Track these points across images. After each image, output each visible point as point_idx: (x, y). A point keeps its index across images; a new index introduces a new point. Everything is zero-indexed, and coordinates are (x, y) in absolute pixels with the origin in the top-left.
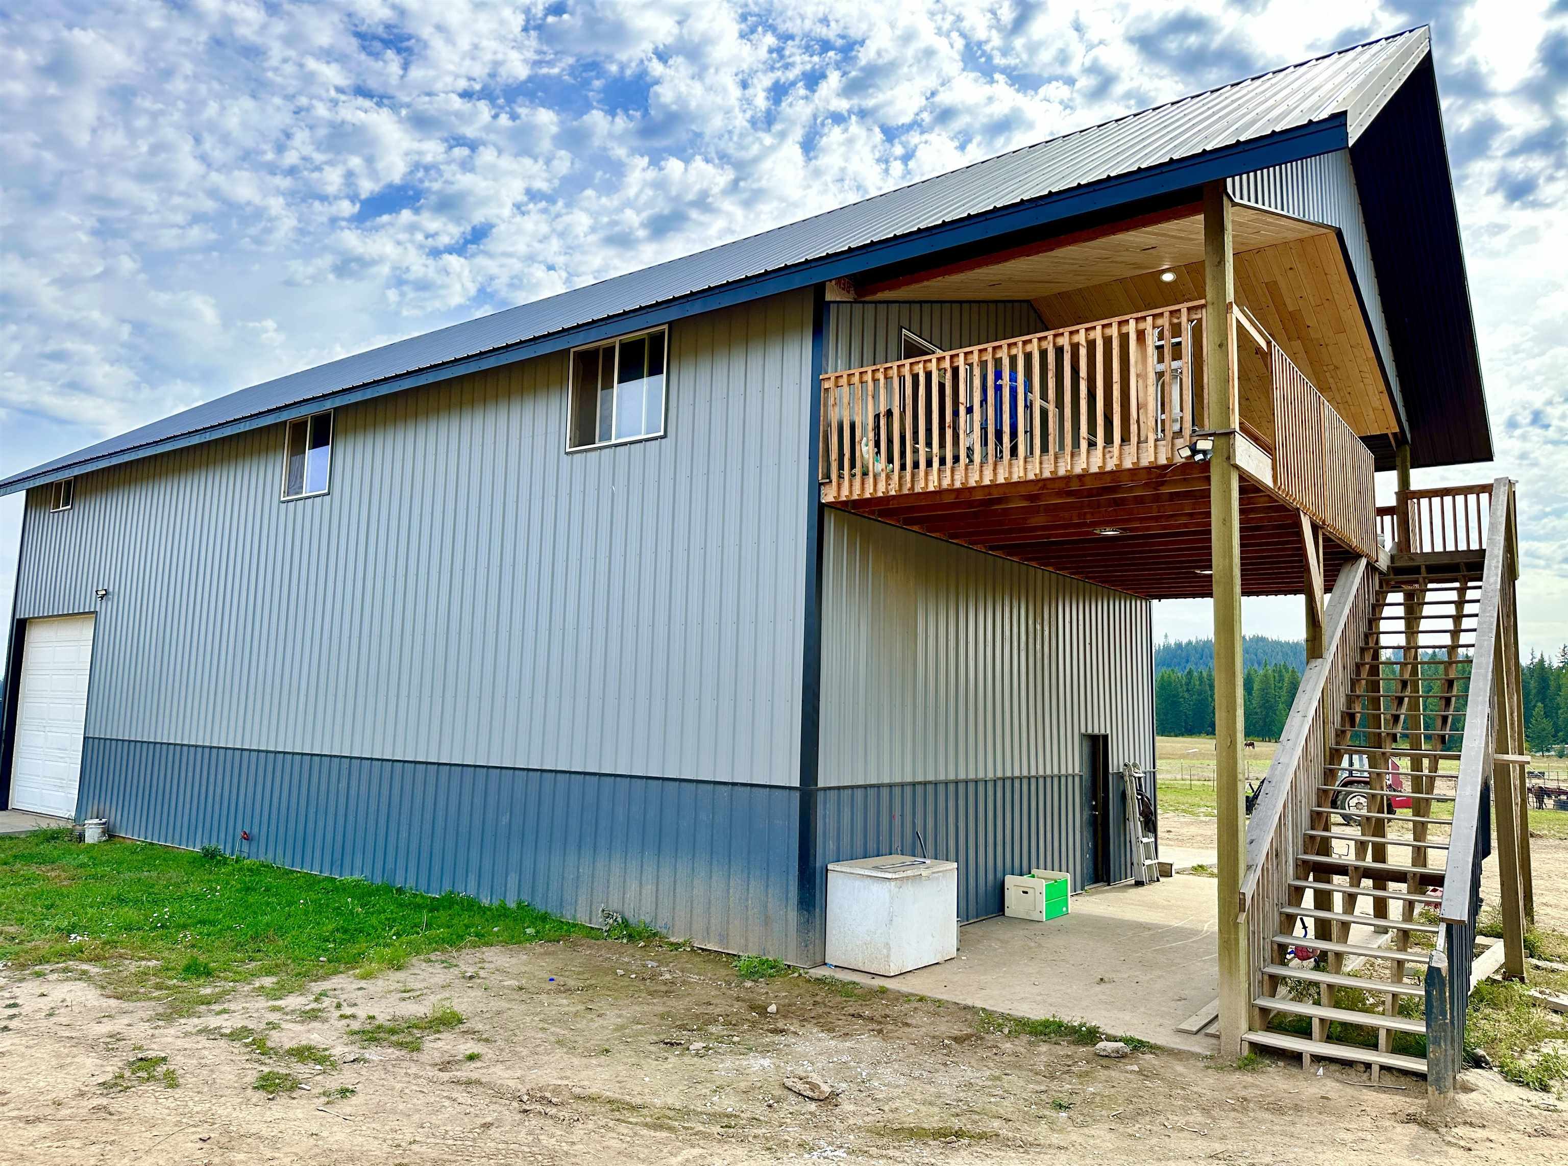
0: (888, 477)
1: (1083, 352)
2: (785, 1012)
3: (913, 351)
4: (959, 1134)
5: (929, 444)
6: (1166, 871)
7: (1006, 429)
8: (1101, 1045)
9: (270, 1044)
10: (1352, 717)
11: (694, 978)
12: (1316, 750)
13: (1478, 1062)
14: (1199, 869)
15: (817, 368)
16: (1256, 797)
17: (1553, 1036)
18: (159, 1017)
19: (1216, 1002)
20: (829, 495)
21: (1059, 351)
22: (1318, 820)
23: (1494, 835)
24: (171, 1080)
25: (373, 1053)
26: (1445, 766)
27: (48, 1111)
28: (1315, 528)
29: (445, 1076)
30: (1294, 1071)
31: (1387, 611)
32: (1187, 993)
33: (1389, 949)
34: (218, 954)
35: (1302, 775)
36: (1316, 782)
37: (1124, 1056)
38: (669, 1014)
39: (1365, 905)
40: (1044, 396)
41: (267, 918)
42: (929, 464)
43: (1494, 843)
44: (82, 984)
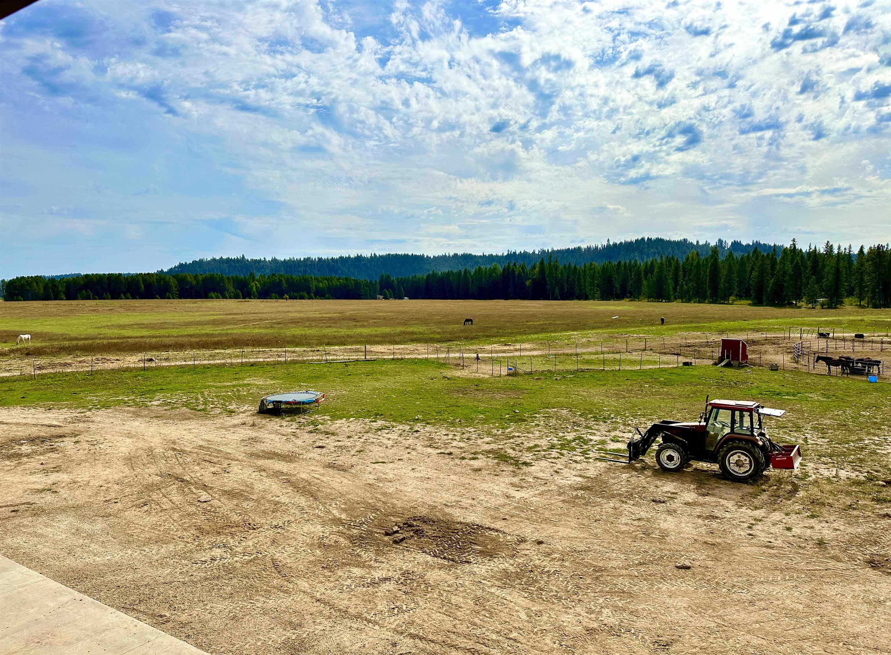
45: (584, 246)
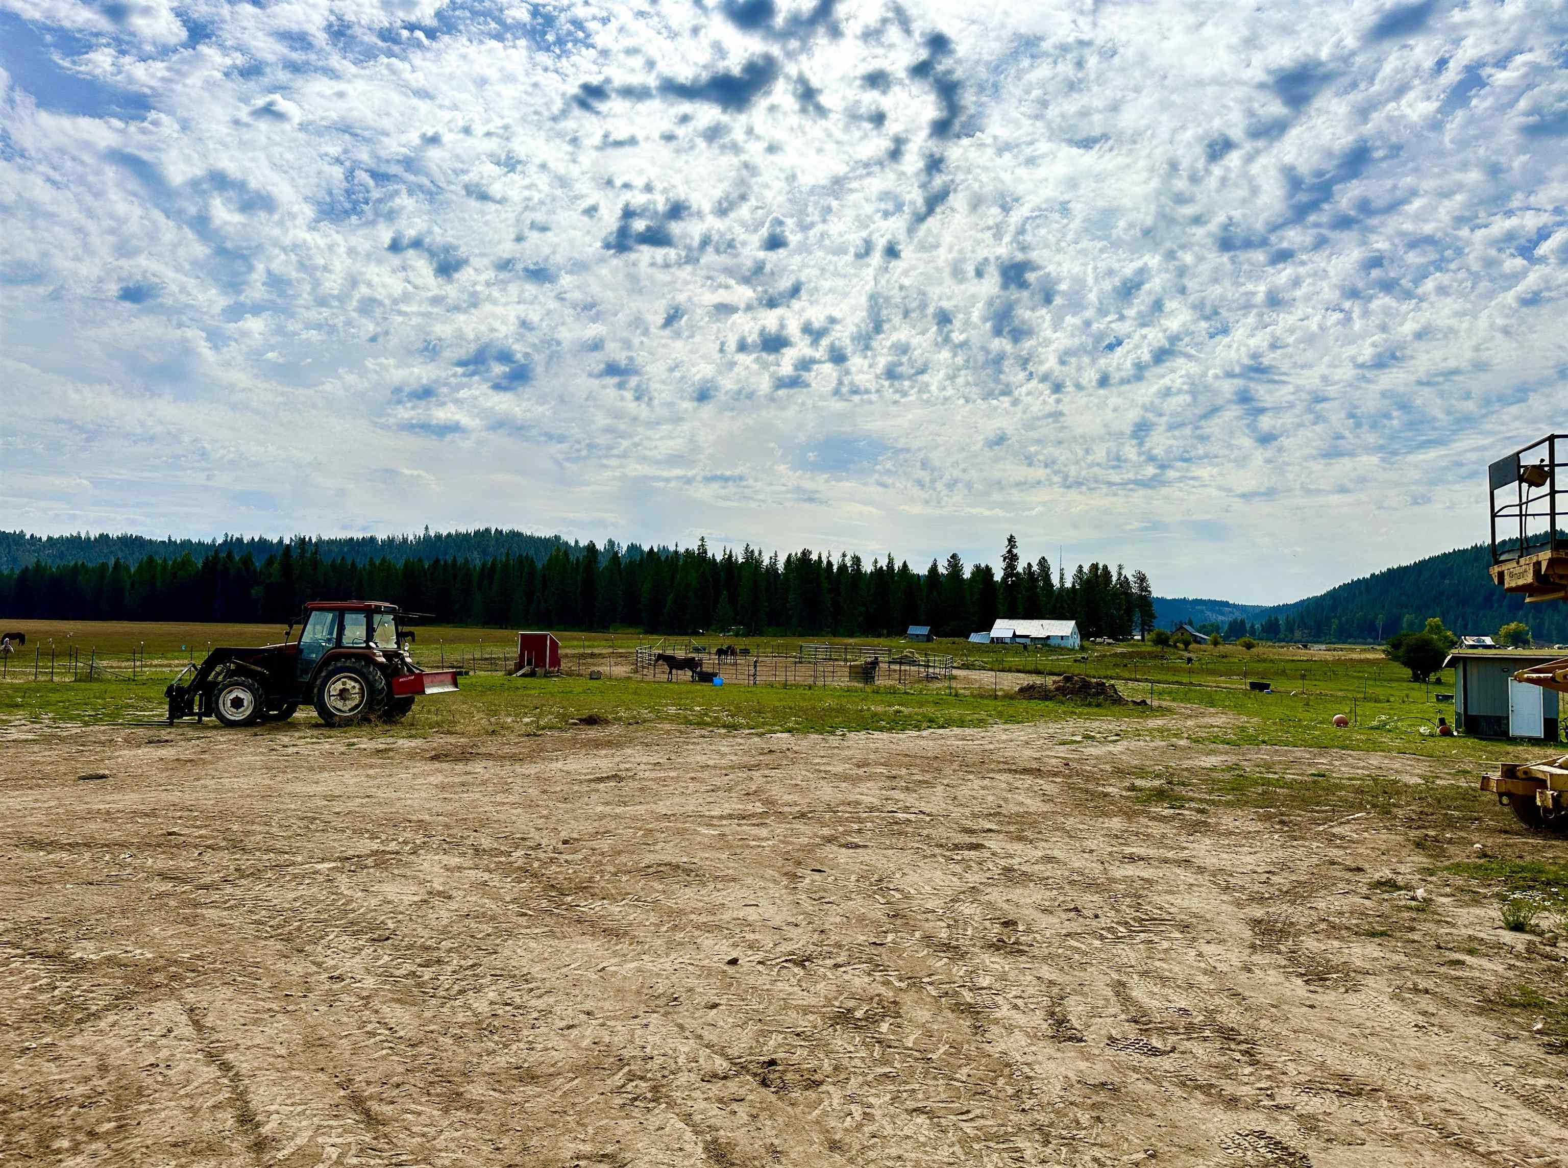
45: (381, 536)
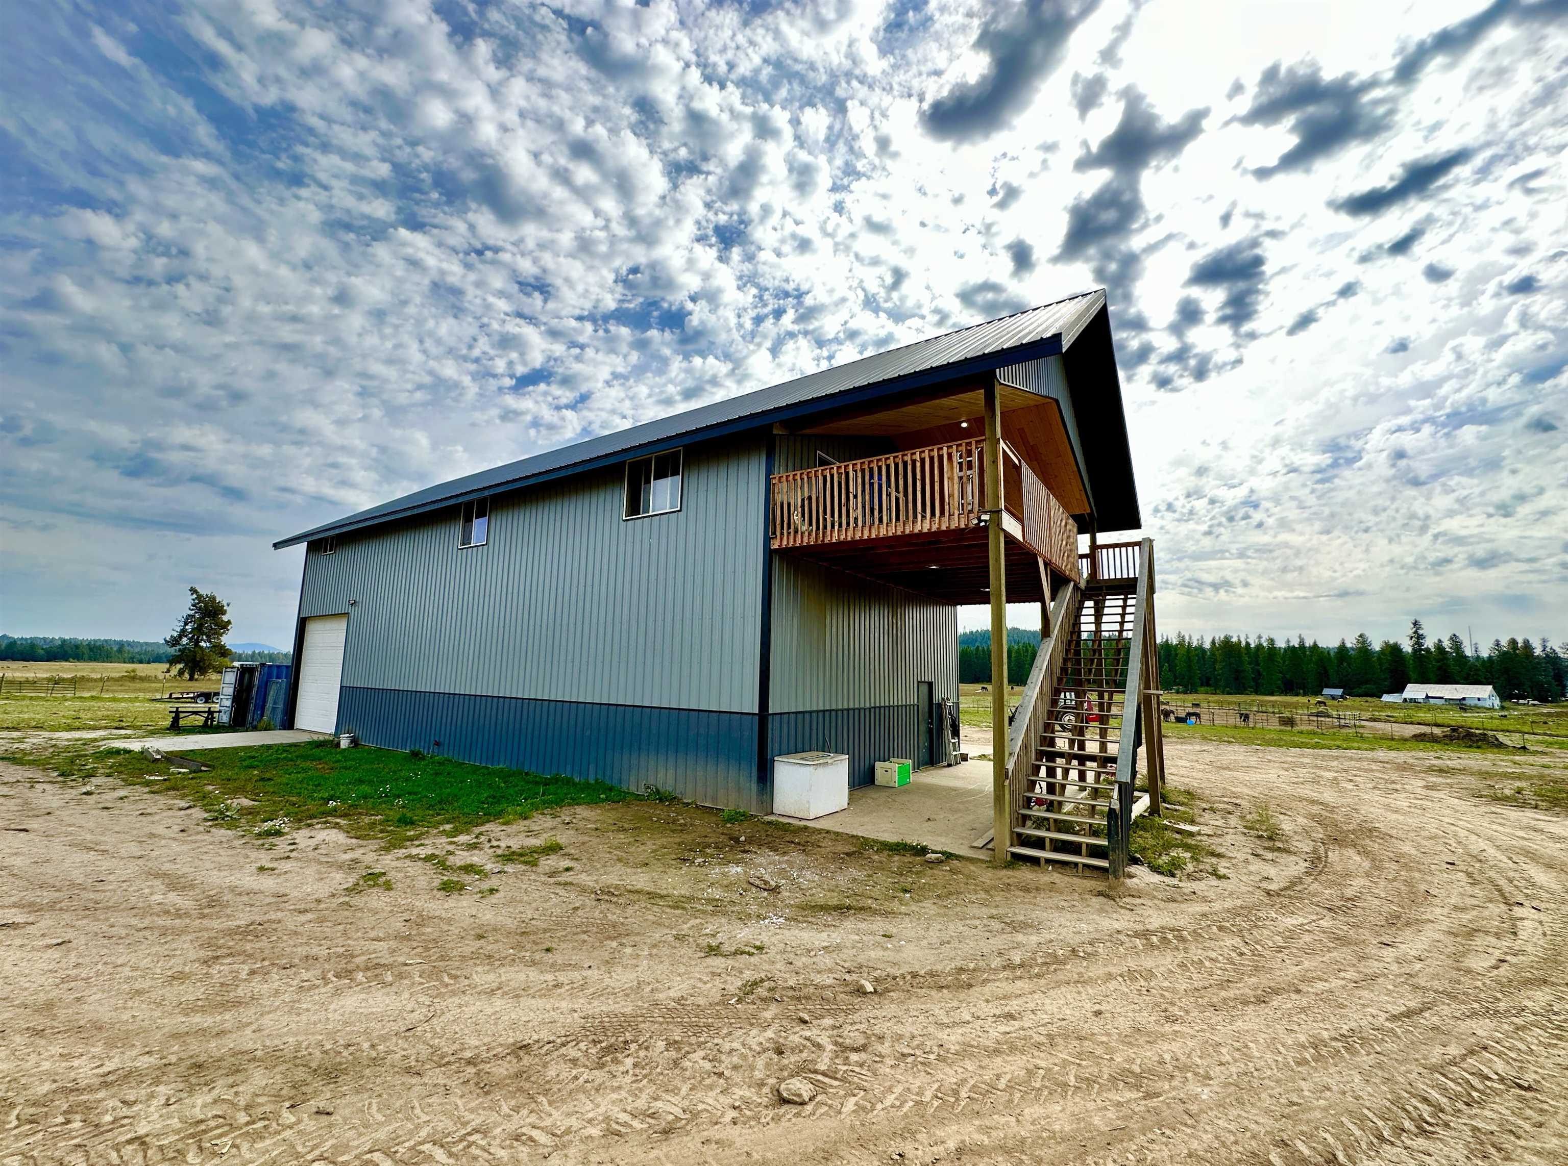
0: (810, 534)
1: (918, 464)
2: (749, 841)
3: (823, 463)
4: (849, 908)
5: (833, 515)
6: (964, 758)
7: (876, 507)
8: (928, 856)
9: (448, 863)
10: (1066, 670)
11: (697, 822)
12: (1047, 689)
13: (1135, 861)
14: (983, 757)
15: (769, 472)
16: (1013, 716)
17: (1177, 846)
18: (382, 849)
19: (992, 831)
20: (775, 545)
21: (905, 464)
22: (1048, 727)
23: (1143, 735)
24: (388, 887)
25: (509, 868)
26: (1117, 697)
27: (312, 906)
28: (1046, 565)
29: (552, 880)
30: (1036, 868)
31: (1085, 612)
32: (974, 826)
33: (1087, 799)
34: (418, 812)
35: (1039, 702)
36: (1047, 707)
37: (942, 862)
38: (683, 843)
39: (1074, 775)
40: (897, 490)
41: (449, 790)
42: (833, 526)
43: (1144, 741)
44: (335, 831)
